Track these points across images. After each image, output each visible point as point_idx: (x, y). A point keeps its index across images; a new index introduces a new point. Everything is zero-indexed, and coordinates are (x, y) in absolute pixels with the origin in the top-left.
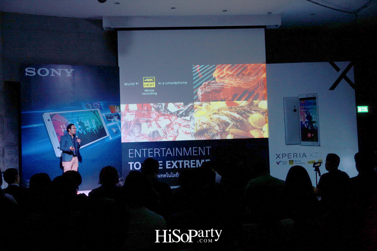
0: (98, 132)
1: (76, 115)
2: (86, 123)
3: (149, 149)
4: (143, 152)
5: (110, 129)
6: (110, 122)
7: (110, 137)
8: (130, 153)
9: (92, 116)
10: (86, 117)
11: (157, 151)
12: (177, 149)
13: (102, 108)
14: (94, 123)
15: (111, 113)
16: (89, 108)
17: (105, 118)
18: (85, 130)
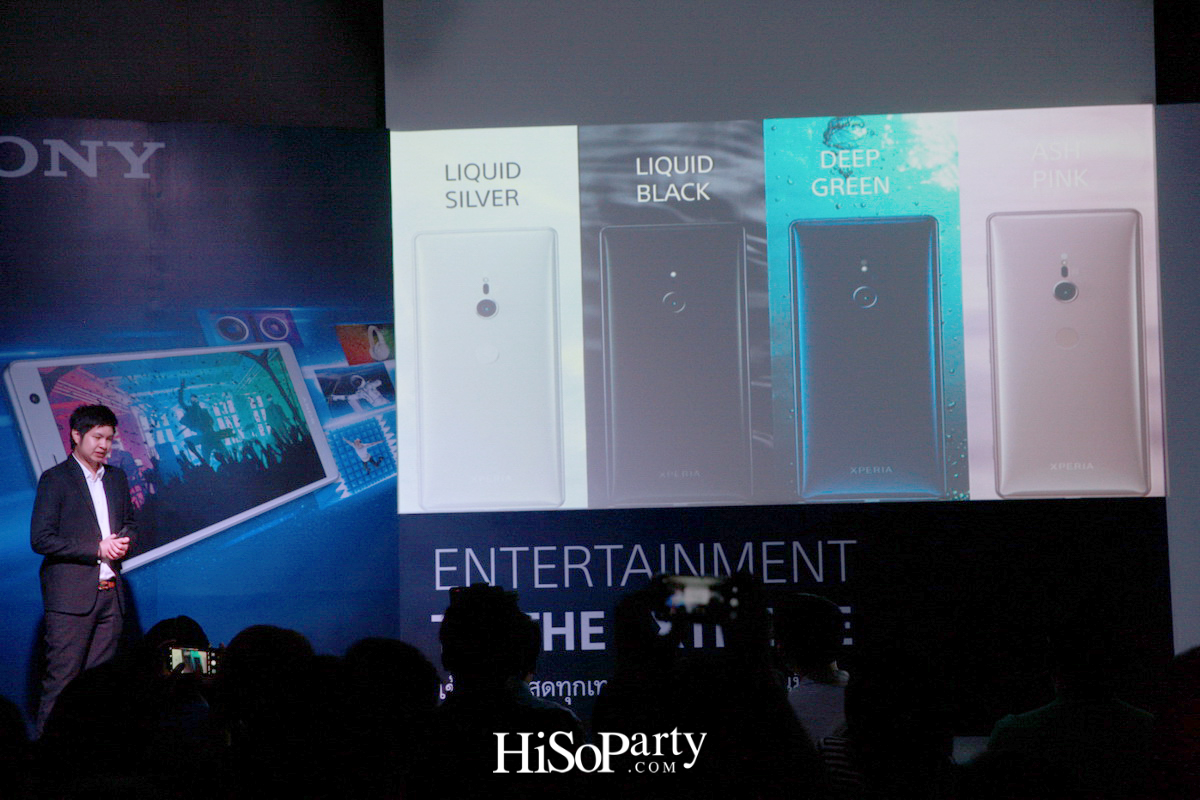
0: (279, 459)
1: (171, 375)
2: (222, 417)
3: (537, 549)
4: (504, 560)
5: (344, 445)
6: (342, 407)
7: (343, 487)
8: (438, 569)
9: (250, 380)
10: (222, 384)
11: (577, 557)
12: (678, 547)
13: (304, 337)
14: (263, 412)
15: (344, 364)
16: (234, 336)
17: (316, 390)
18: (214, 450)
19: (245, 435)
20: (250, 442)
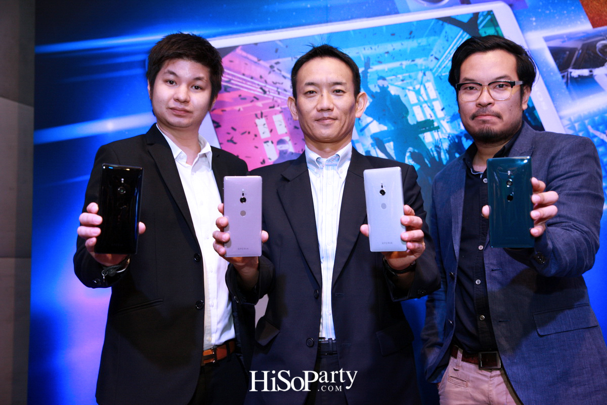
2: (420, 104)
6: (585, 85)
10: (418, 61)
17: (547, 65)
18: (411, 149)
19: (453, 128)
20: (459, 137)
